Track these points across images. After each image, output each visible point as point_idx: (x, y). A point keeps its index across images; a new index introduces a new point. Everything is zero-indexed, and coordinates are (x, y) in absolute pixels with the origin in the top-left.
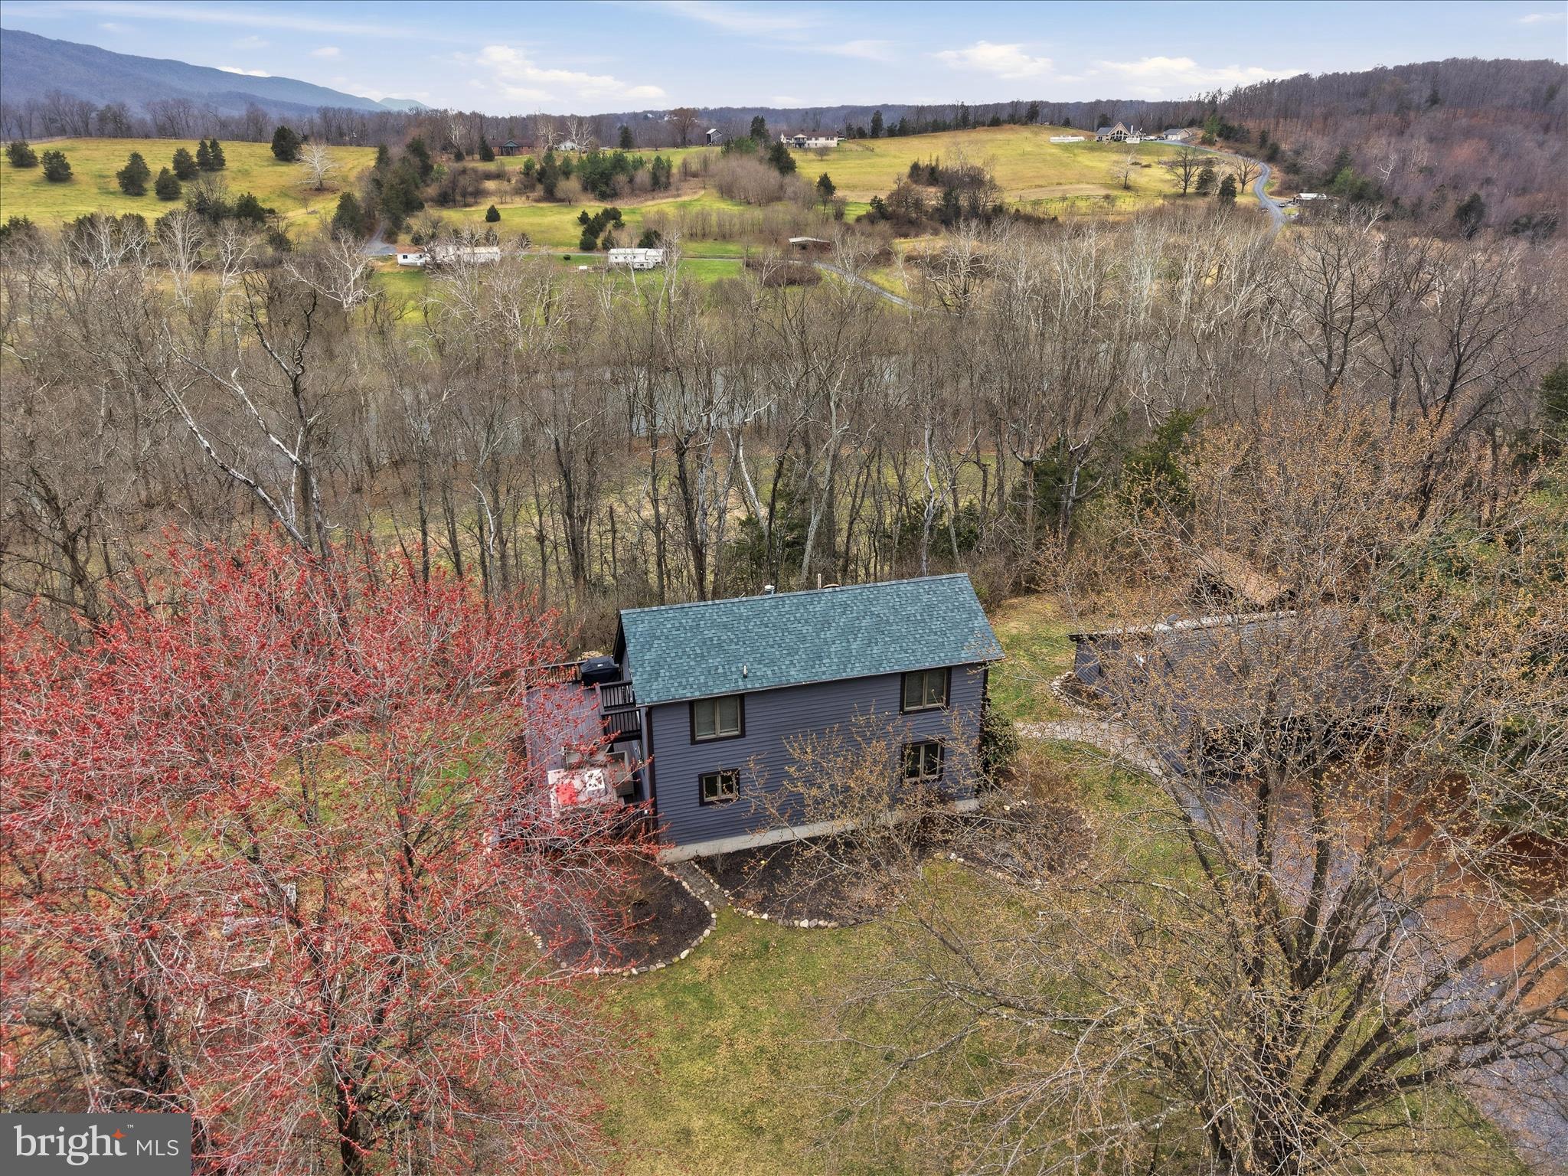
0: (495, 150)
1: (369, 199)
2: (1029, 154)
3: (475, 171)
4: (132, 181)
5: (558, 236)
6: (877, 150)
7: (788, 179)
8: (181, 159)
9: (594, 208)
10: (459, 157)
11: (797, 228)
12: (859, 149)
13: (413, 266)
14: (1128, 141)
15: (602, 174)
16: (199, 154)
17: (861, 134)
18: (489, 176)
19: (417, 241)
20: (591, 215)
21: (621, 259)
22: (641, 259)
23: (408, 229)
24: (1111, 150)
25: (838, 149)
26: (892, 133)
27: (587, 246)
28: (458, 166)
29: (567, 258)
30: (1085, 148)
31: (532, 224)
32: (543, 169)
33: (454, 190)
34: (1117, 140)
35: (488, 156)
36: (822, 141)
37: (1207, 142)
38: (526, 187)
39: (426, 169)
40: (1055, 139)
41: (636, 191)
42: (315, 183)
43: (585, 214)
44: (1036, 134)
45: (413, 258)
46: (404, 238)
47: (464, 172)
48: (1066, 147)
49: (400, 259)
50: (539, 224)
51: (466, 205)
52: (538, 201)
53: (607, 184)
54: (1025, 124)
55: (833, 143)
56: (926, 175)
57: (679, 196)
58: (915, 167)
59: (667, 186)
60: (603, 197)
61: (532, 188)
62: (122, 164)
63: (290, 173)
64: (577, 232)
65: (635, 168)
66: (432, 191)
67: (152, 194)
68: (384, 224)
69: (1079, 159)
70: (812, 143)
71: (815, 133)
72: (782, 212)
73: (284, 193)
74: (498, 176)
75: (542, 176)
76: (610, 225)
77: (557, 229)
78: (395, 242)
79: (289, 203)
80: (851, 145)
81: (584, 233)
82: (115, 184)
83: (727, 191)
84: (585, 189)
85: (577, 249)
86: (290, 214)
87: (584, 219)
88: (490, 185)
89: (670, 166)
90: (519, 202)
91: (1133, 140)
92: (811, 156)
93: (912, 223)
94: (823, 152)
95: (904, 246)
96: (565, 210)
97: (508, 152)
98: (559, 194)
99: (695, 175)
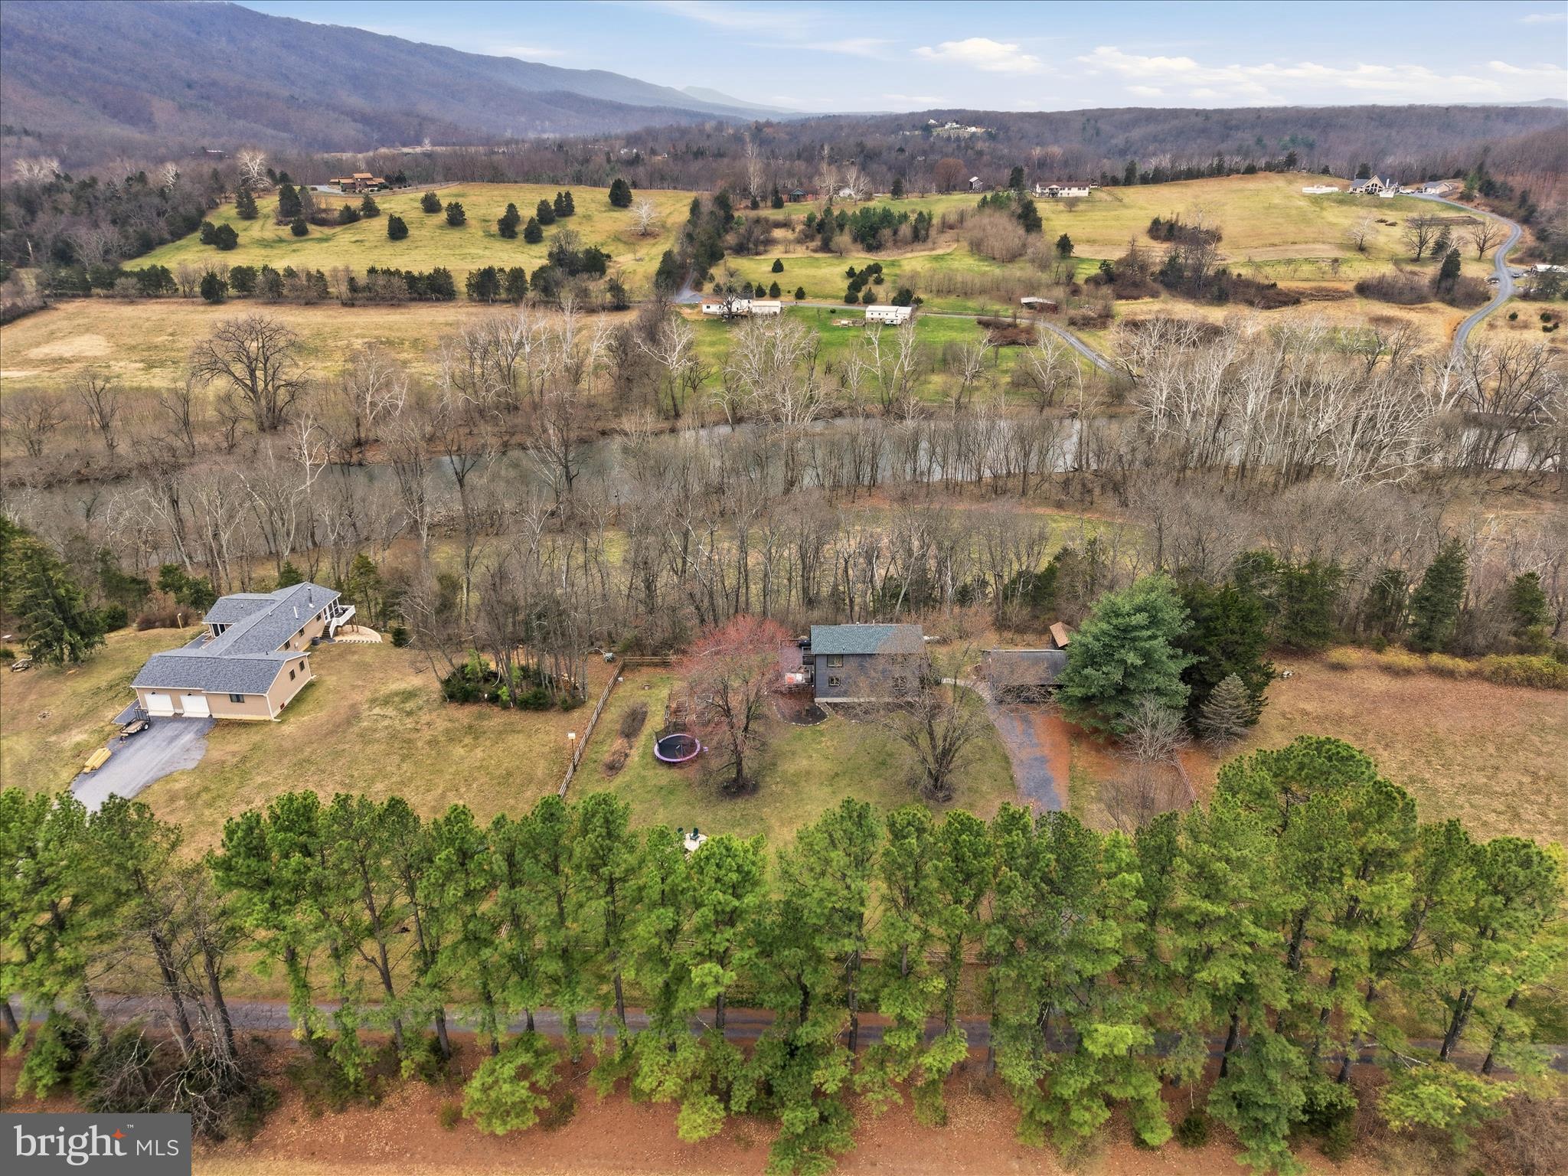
0: (785, 197)
1: (683, 253)
2: (1276, 207)
3: (767, 220)
4: (508, 227)
5: (828, 289)
6: (1126, 200)
7: (1032, 238)
8: (543, 207)
9: (860, 260)
10: (755, 206)
11: (1031, 288)
12: (1109, 198)
13: (714, 315)
14: (1382, 195)
15: (871, 228)
16: (556, 202)
17: (1115, 182)
18: (778, 225)
19: (718, 290)
20: (857, 271)
21: (876, 316)
22: (891, 316)
23: (712, 279)
24: (1362, 205)
25: (1088, 200)
26: (1145, 180)
27: (850, 299)
28: (753, 214)
29: (833, 312)
30: (1335, 201)
31: (808, 276)
32: (822, 220)
33: (749, 240)
34: (1370, 193)
35: (778, 204)
36: (1075, 192)
37: (1466, 197)
38: (807, 236)
39: (729, 218)
40: (1308, 190)
41: (899, 243)
42: (641, 228)
43: (852, 269)
44: (1290, 182)
45: (715, 309)
46: (708, 287)
47: (758, 221)
48: (1316, 200)
49: (704, 309)
50: (814, 277)
51: (757, 254)
52: (815, 251)
53: (874, 237)
54: (1282, 171)
55: (1084, 193)
56: (1163, 233)
57: (933, 249)
58: (1156, 222)
59: (925, 239)
60: (870, 249)
61: (812, 238)
62: (501, 212)
63: (622, 219)
64: (843, 285)
65: (900, 223)
66: (731, 239)
67: (521, 237)
68: (694, 275)
69: (1325, 213)
70: (1065, 193)
71: (1072, 180)
72: (1020, 271)
73: (617, 238)
74: (785, 225)
75: (821, 227)
76: (871, 279)
77: (827, 281)
78: (701, 290)
79: (621, 246)
80: (1103, 194)
81: (849, 288)
82: (495, 228)
83: (977, 248)
84: (855, 240)
85: (842, 301)
86: (620, 259)
87: (851, 273)
88: (778, 233)
89: (930, 219)
90: (801, 252)
91: (1387, 194)
92: (1061, 206)
93: (1135, 285)
94: (1072, 203)
95: (1123, 308)
96: (836, 262)
97: (796, 199)
98: (832, 245)
99: (951, 227)
